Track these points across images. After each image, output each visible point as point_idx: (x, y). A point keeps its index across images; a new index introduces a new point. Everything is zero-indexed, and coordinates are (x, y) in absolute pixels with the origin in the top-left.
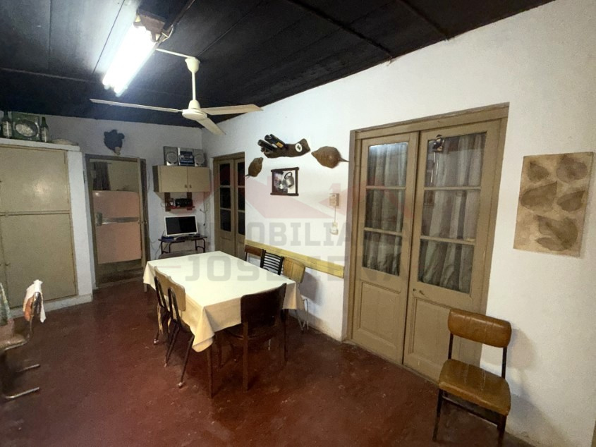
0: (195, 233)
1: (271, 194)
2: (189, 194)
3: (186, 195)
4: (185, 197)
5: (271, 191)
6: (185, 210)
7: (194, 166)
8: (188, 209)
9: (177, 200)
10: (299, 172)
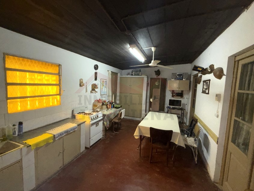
0: (180, 107)
1: (202, 93)
2: (182, 91)
3: (181, 91)
4: (180, 92)
5: (202, 92)
6: (180, 97)
7: (183, 80)
8: (181, 97)
9: (177, 93)
10: (211, 82)
